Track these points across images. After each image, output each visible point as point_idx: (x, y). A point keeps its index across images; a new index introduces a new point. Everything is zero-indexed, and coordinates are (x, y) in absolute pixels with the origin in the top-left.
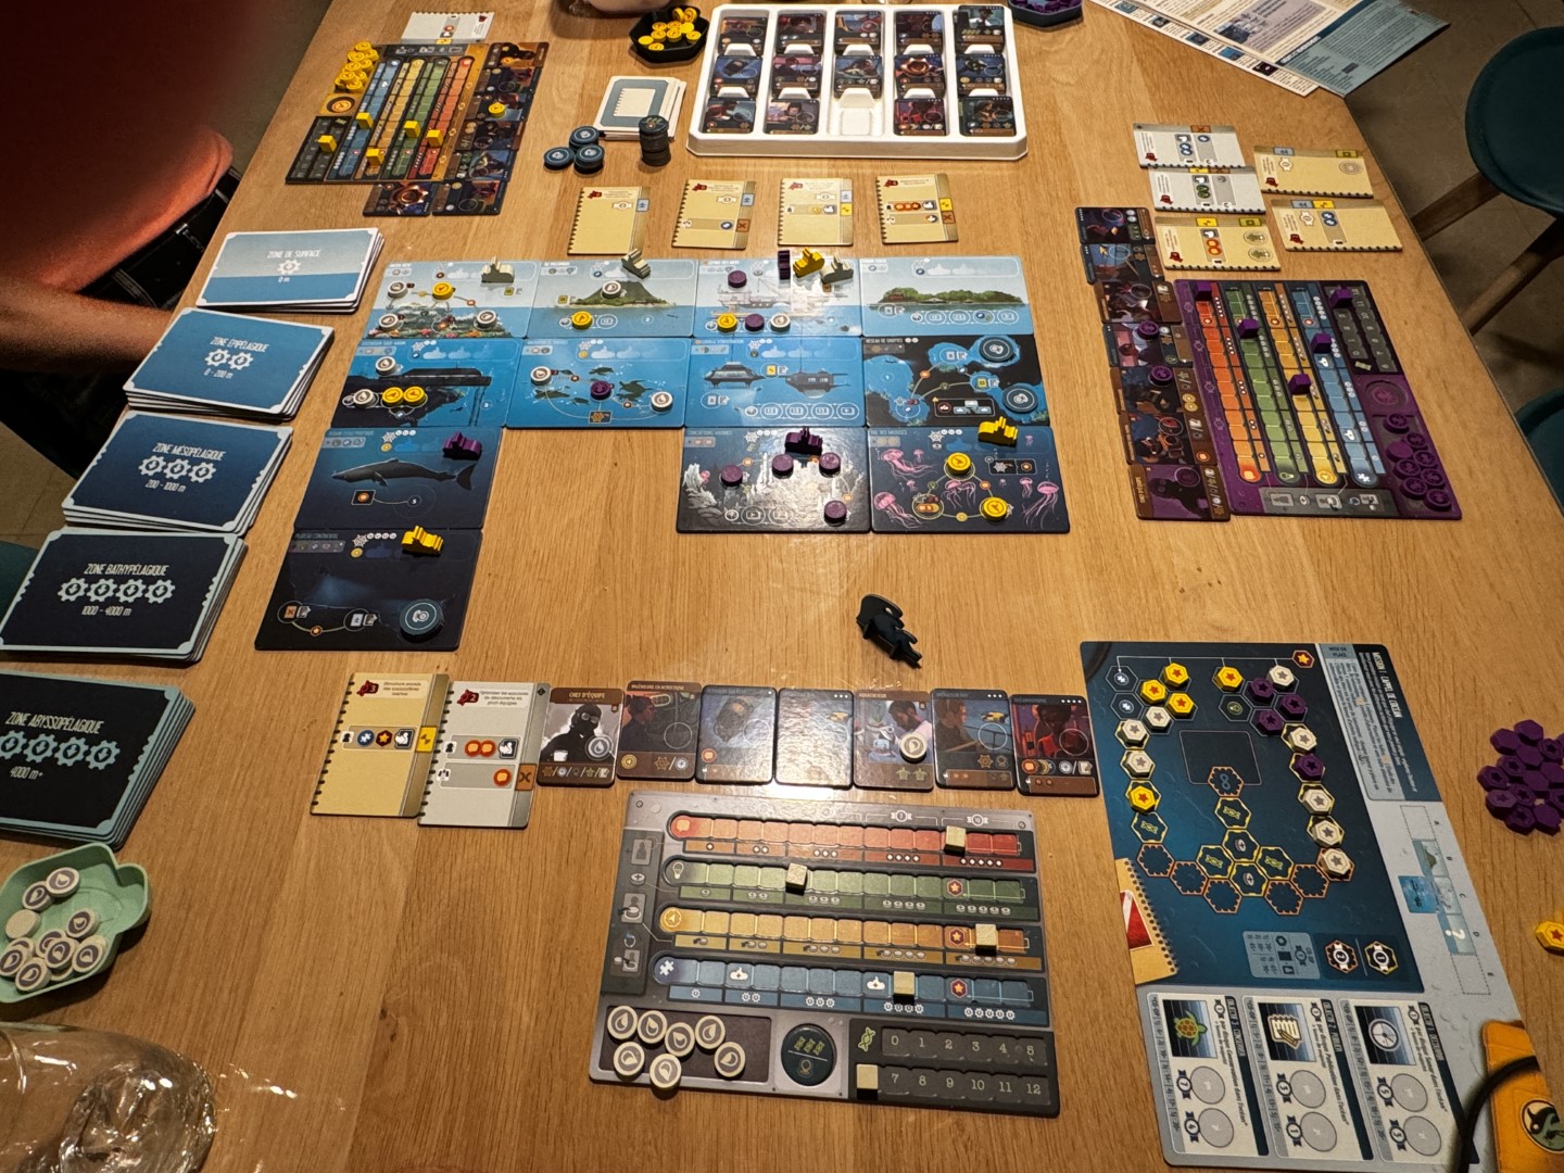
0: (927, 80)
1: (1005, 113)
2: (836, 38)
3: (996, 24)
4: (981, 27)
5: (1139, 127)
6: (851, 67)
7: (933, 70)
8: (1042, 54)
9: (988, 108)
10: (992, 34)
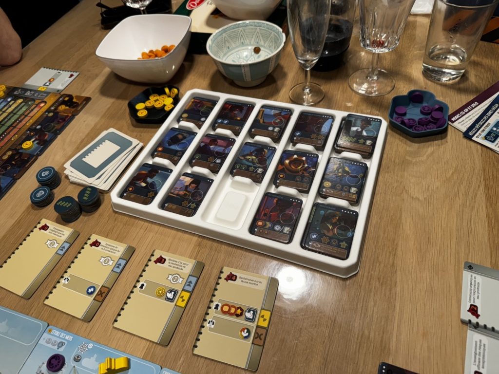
0: (298, 179)
1: (346, 230)
2: (252, 127)
3: (371, 134)
4: (358, 135)
5: (470, 267)
6: (251, 155)
7: (306, 169)
8: (404, 164)
9: (334, 221)
10: (364, 143)
